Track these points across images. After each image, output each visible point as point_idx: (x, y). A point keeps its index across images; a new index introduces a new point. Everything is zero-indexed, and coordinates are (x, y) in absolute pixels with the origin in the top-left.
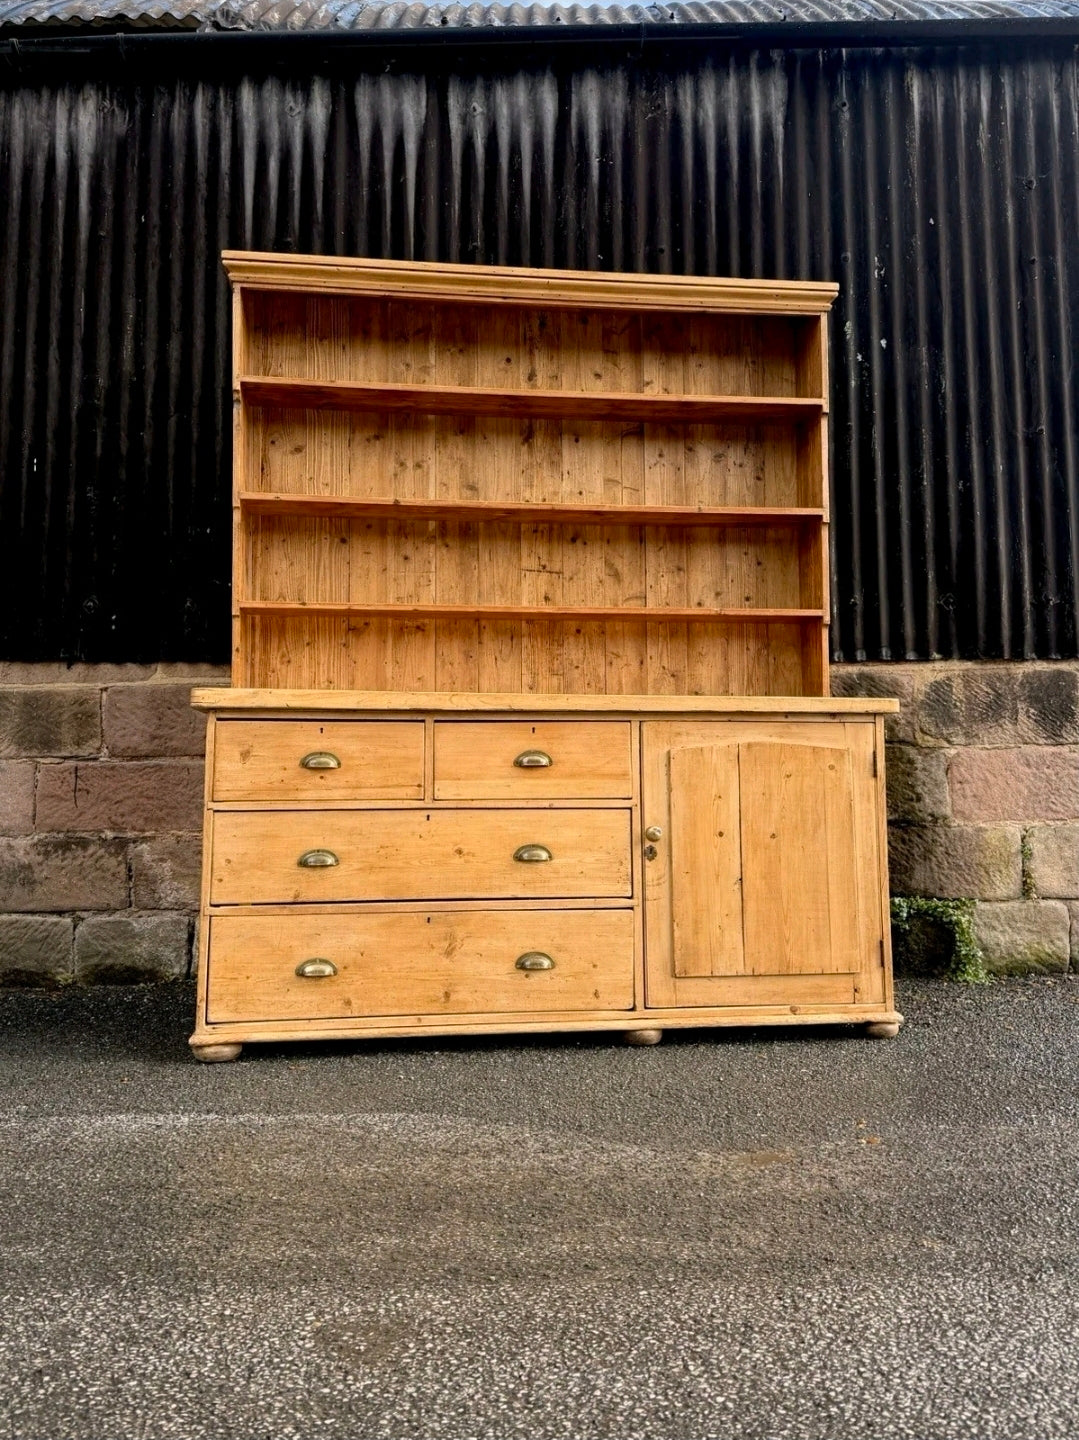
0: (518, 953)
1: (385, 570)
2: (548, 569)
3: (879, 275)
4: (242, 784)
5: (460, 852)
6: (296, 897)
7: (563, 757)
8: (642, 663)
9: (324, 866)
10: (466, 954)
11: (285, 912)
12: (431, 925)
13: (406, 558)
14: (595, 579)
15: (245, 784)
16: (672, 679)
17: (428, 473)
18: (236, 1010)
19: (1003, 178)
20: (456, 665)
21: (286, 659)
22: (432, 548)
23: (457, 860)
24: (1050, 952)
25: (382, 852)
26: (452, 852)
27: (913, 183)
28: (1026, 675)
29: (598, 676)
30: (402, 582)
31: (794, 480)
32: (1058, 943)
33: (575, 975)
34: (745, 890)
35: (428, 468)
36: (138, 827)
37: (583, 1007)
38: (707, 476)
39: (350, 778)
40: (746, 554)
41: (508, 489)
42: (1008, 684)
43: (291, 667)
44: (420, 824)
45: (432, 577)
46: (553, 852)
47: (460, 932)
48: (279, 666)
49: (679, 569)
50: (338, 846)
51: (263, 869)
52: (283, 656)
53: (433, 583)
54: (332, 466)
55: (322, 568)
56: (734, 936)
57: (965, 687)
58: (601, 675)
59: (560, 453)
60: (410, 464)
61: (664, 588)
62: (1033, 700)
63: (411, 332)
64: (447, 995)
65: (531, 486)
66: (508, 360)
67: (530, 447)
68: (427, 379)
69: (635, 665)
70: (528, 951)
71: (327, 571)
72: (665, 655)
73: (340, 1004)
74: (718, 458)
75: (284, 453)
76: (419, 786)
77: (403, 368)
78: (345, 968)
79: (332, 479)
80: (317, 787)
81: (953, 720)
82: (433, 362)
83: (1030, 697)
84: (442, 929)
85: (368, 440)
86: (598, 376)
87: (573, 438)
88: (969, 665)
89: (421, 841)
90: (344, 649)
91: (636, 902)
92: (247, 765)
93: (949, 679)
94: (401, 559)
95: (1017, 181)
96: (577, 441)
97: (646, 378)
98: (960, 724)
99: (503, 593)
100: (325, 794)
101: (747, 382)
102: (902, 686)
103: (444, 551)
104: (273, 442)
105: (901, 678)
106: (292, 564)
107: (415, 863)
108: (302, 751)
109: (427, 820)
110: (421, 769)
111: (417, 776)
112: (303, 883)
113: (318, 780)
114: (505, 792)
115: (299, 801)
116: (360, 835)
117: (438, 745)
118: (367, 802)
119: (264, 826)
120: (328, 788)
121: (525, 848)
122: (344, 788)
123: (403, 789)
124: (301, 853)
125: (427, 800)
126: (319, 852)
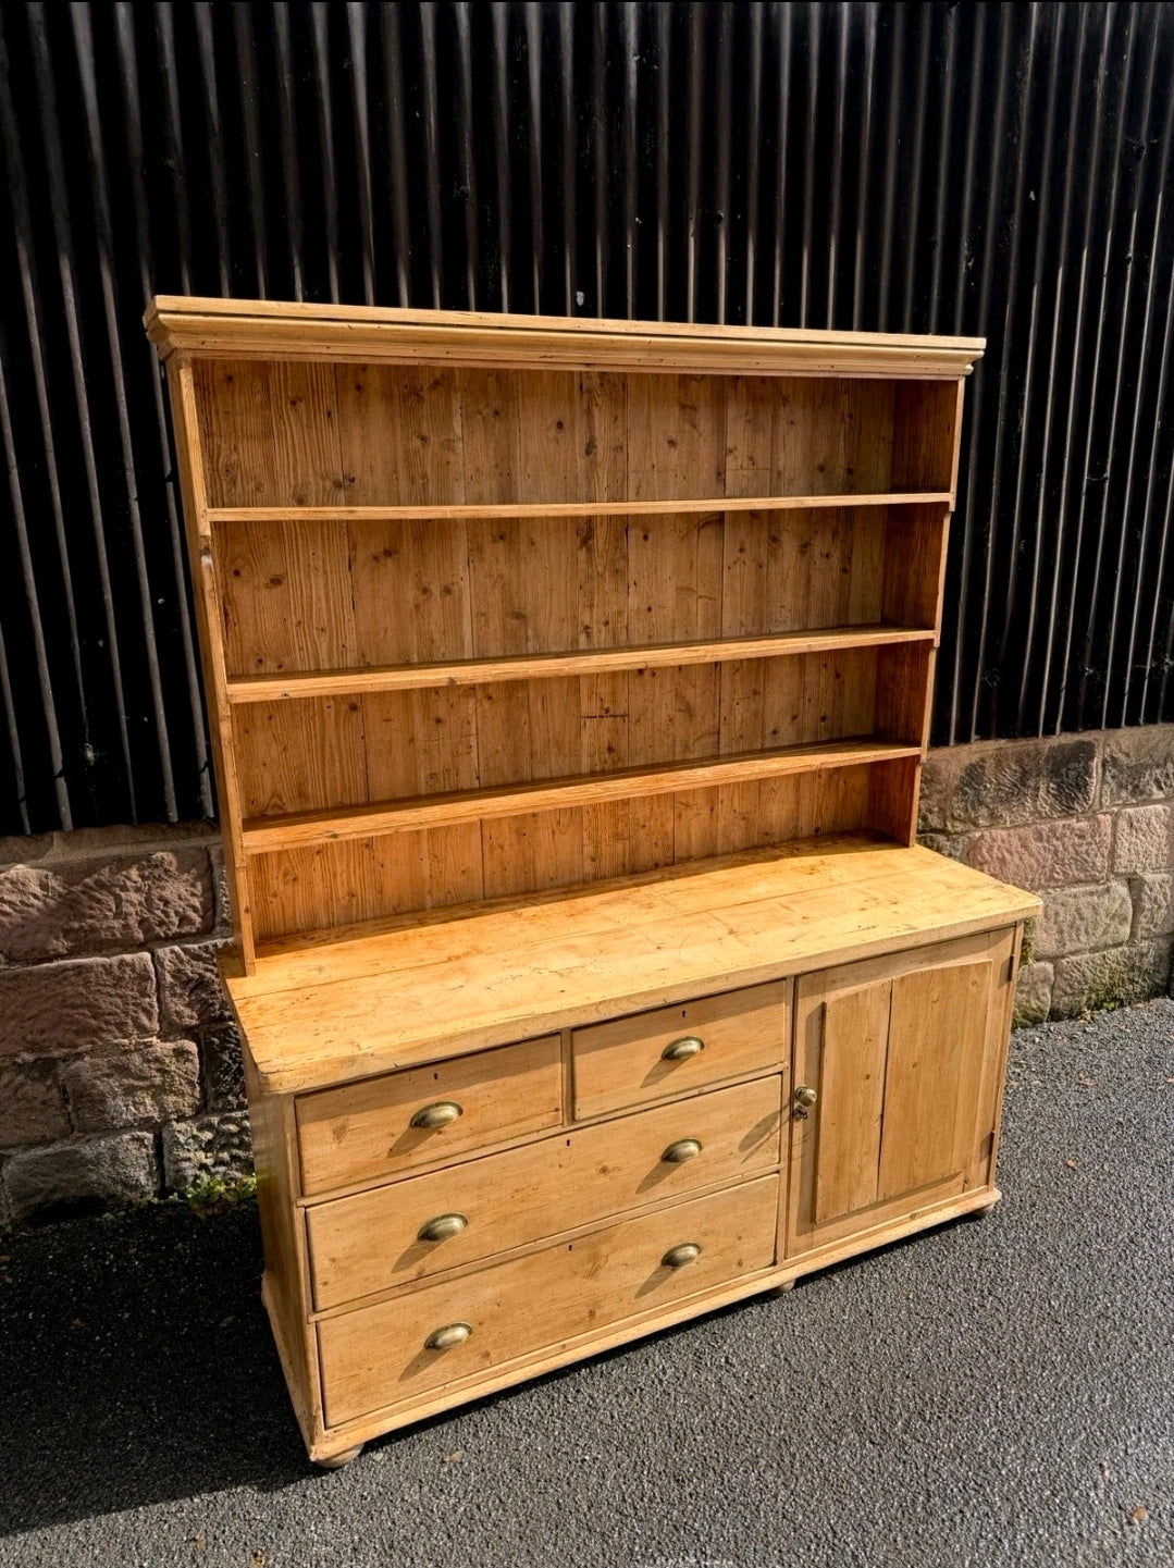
0: (664, 1250)
1: (412, 740)
2: (611, 712)
3: (967, 267)
4: (338, 1168)
5: (604, 1170)
6: (419, 1273)
7: (713, 1038)
8: (712, 809)
9: (452, 1232)
10: (611, 1269)
11: (406, 1291)
12: (574, 1252)
13: (438, 721)
14: (664, 717)
15: (343, 1166)
16: (742, 823)
17: (460, 600)
18: (360, 1405)
19: (1114, 141)
20: (507, 848)
21: (290, 877)
22: (471, 704)
23: (603, 1179)
24: (1035, 1007)
25: (518, 1196)
26: (595, 1172)
27: (1019, 137)
28: (1052, 749)
29: (667, 833)
30: (435, 754)
31: (880, 570)
32: (1042, 998)
33: (721, 1253)
34: (884, 1125)
35: (460, 590)
36: (67, 1043)
37: (726, 1277)
38: (791, 572)
39: (474, 1122)
40: (825, 666)
41: (563, 615)
42: (1034, 760)
43: (299, 887)
44: (559, 1153)
45: (473, 741)
46: (702, 1141)
47: (604, 1249)
48: (281, 888)
49: (756, 693)
50: (466, 1204)
51: (376, 1256)
52: (286, 874)
53: (475, 749)
54: (327, 600)
55: (327, 749)
56: (871, 1171)
57: (996, 767)
58: (670, 830)
59: (626, 558)
60: (436, 589)
61: (739, 718)
62: (1055, 773)
63: (425, 387)
64: (592, 1314)
65: (591, 606)
66: (560, 425)
67: (589, 550)
68: (452, 458)
69: (705, 811)
70: (675, 1245)
71: (336, 752)
72: (736, 798)
73: (477, 1359)
74: (804, 548)
75: (257, 588)
76: (557, 1110)
77: (417, 443)
78: (480, 1324)
79: (329, 620)
80: (435, 1146)
81: (981, 803)
82: (458, 431)
83: (1052, 772)
84: (584, 1253)
85: (376, 558)
86: (672, 443)
87: (641, 534)
88: (1003, 743)
89: (563, 1171)
90: (366, 851)
91: (784, 1164)
92: (343, 1144)
93: (983, 760)
94: (433, 723)
95: (1127, 145)
96: (646, 538)
97: (730, 445)
98: (987, 807)
99: (559, 750)
100: (445, 1150)
101: (842, 444)
102: (939, 773)
103: (486, 705)
104: (237, 573)
105: (939, 764)
106: (285, 749)
107: (555, 1197)
108: (412, 1108)
109: (568, 1144)
110: (558, 1090)
111: (553, 1099)
112: (428, 1257)
113: (435, 1137)
114: (652, 1091)
115: (413, 1167)
116: (491, 1184)
117: (577, 1059)
118: (496, 1146)
119: (374, 1208)
120: (449, 1143)
121: (673, 1145)
122: (468, 1137)
123: (538, 1118)
124: (422, 1226)
125: (565, 1123)
126: (443, 1217)
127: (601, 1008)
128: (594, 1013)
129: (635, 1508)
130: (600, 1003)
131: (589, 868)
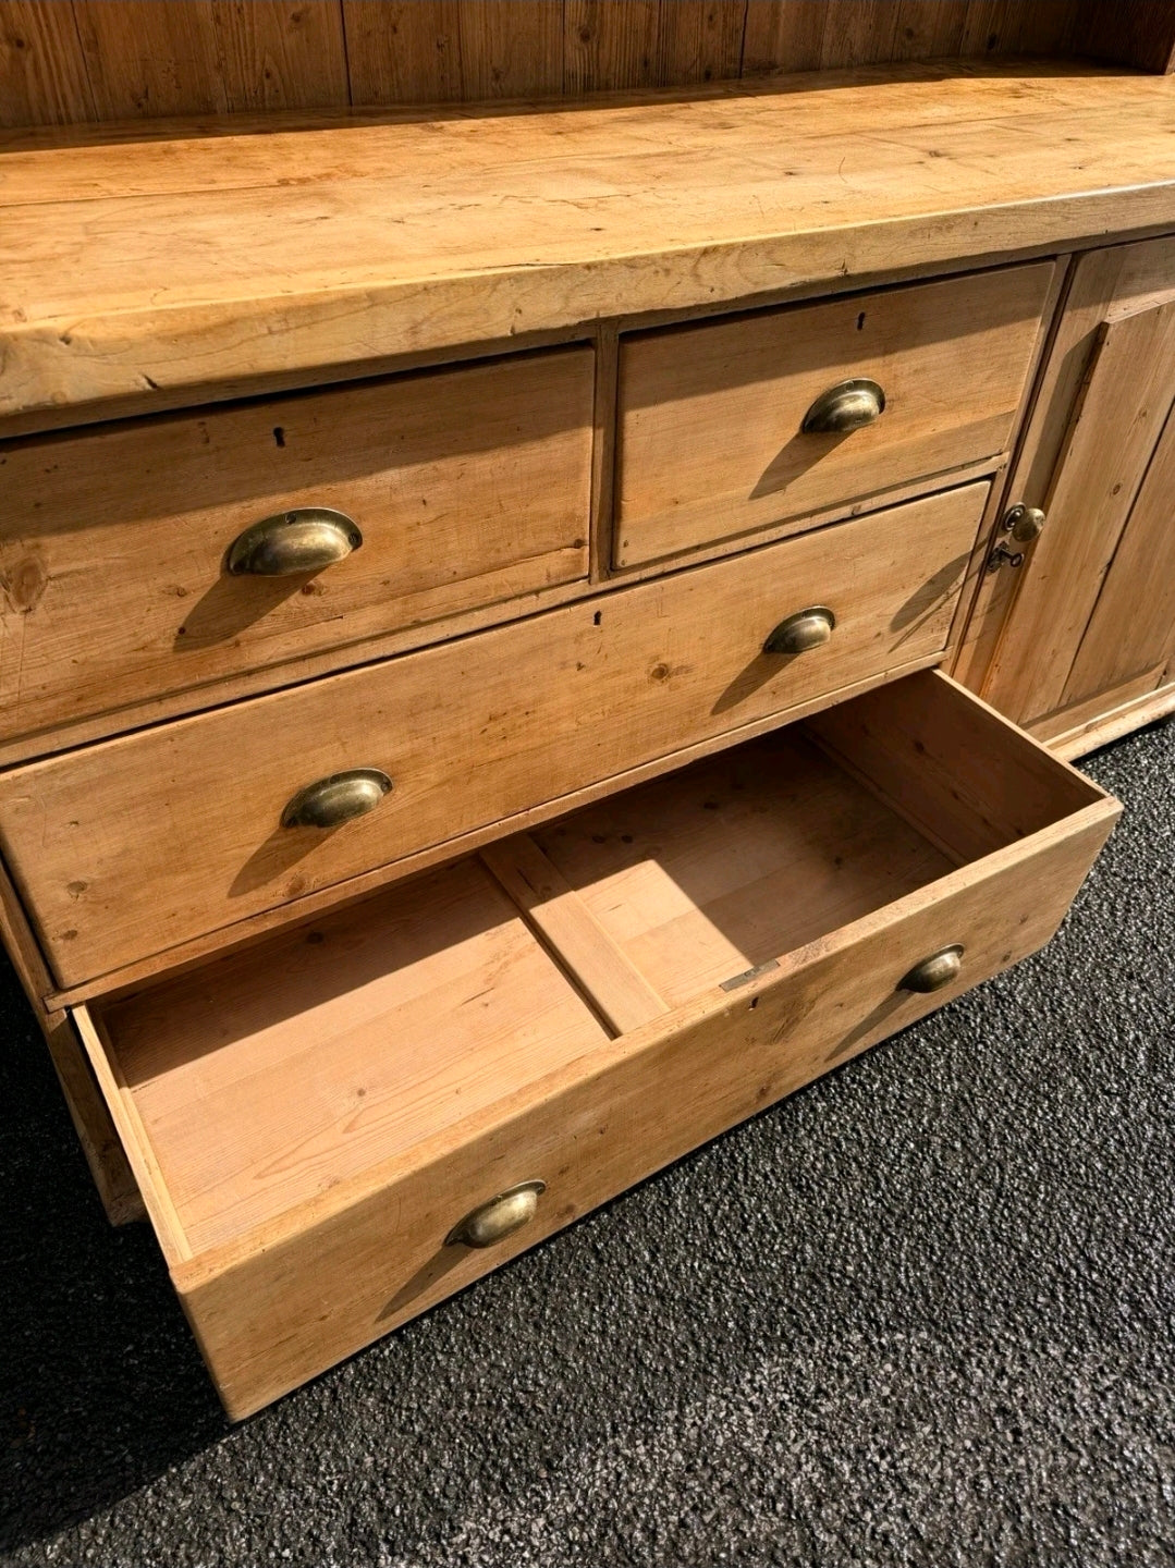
4: (39, 678)
5: (662, 673)
6: (294, 890)
7: (903, 386)
9: (360, 808)
15: (55, 673)
23: (659, 690)
25: (495, 728)
26: (645, 677)
34: (1109, 579)
39: (391, 565)
44: (578, 638)
46: (837, 612)
50: (384, 748)
51: (187, 868)
56: (1065, 658)
76: (578, 544)
80: (300, 622)
89: (583, 677)
92: (41, 614)
100: (326, 633)
107: (566, 726)
108: (227, 520)
109: (597, 621)
110: (581, 497)
111: (571, 517)
112: (309, 860)
113: (295, 600)
114: (774, 506)
115: (250, 673)
116: (438, 706)
117: (631, 417)
118: (447, 624)
119: (162, 770)
120: (335, 615)
121: (787, 622)
122: (378, 602)
123: (538, 561)
124: (289, 798)
125: (595, 576)
126: (336, 779)
127: (707, 268)
128: (688, 281)
129: (736, 1248)
130: (706, 252)
131: (575, 57)
